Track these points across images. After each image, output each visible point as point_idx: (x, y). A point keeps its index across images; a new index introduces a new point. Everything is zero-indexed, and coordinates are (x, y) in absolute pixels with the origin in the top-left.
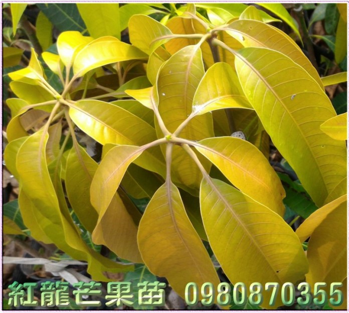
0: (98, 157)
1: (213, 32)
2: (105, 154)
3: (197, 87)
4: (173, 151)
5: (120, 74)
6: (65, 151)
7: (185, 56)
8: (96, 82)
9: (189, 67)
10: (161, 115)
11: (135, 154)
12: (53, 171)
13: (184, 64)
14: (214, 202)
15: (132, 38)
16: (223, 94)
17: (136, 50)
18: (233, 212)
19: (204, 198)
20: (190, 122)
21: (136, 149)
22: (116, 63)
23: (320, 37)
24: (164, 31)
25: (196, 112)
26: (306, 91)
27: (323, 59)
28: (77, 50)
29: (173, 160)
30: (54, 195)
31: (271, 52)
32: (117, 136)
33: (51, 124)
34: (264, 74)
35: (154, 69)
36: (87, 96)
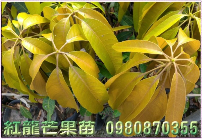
0: (32, 58)
1: (73, 13)
2: (35, 57)
3: (67, 33)
4: (59, 56)
5: (40, 28)
6: (20, 55)
7: (63, 22)
8: (32, 31)
9: (65, 26)
10: (55, 43)
11: (45, 57)
12: (16, 63)
13: (63, 25)
14: (74, 75)
15: (44, 15)
16: (77, 35)
17: (46, 19)
18: (81, 78)
19: (71, 73)
20: (65, 45)
21: (45, 56)
22: (39, 24)
23: (112, 13)
24: (56, 13)
25: (67, 42)
26: (107, 34)
27: (114, 21)
28: (25, 20)
29: (59, 59)
30: (16, 72)
31: (95, 20)
32: (39, 50)
33: (15, 46)
34: (92, 28)
35: (52, 26)
36: (29, 36)
